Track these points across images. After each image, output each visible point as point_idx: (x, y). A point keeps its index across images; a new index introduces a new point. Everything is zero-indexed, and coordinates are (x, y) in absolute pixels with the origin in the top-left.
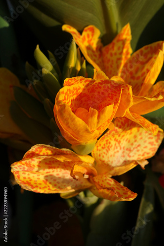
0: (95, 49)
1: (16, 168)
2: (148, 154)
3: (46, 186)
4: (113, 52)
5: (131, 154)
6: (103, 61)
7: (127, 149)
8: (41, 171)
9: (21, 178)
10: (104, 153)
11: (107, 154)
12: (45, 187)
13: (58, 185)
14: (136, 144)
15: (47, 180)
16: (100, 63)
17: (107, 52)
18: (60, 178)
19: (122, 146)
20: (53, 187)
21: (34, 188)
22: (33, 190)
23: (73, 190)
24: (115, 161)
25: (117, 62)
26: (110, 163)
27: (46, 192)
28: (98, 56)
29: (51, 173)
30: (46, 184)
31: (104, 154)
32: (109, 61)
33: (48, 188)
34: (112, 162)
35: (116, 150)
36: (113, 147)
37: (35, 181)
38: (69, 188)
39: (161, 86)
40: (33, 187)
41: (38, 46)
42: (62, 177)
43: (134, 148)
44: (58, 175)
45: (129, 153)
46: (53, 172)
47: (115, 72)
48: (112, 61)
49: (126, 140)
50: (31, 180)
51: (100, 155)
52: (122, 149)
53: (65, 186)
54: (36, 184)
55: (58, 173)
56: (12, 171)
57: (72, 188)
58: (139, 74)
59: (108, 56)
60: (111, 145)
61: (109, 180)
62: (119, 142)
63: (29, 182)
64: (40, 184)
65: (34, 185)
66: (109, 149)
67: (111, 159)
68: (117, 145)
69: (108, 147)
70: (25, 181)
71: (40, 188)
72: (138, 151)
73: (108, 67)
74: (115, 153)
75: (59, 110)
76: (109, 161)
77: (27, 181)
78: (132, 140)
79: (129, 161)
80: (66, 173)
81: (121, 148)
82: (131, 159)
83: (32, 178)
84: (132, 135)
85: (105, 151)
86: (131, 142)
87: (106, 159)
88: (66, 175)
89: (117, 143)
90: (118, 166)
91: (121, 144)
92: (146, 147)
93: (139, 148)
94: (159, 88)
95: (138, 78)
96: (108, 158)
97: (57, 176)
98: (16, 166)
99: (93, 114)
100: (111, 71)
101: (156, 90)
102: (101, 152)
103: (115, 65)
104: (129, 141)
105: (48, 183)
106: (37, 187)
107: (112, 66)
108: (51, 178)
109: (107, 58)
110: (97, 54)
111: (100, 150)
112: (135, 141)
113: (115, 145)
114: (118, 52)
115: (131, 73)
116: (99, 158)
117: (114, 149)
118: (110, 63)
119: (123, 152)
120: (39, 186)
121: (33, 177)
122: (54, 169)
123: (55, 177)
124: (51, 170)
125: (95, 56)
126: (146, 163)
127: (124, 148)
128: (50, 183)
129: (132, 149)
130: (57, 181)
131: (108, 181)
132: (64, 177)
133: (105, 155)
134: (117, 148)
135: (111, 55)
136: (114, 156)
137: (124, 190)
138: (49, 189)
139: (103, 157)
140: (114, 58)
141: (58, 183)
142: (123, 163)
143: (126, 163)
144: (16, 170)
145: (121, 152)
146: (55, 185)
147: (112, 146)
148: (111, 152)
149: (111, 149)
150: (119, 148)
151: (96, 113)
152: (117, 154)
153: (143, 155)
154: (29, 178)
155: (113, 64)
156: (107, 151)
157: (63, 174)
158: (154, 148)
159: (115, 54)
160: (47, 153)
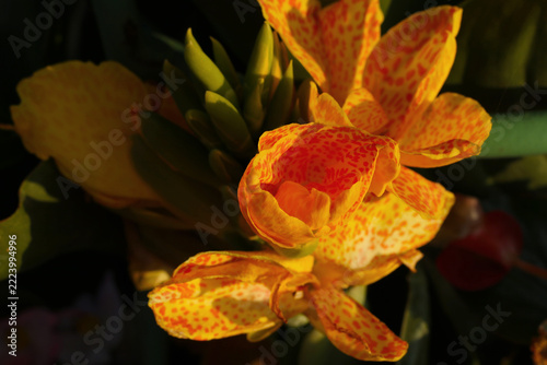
0: (304, 16)
1: (159, 298)
2: (421, 237)
3: (218, 321)
4: (345, 24)
5: (389, 242)
6: (323, 41)
7: (380, 233)
8: (208, 294)
9: (168, 313)
10: (334, 245)
11: (339, 248)
12: (216, 325)
13: (242, 316)
14: (396, 221)
15: (218, 308)
16: (317, 44)
17: (332, 22)
18: (244, 301)
19: (370, 228)
20: (231, 322)
21: (195, 331)
22: (192, 337)
23: (272, 324)
24: (356, 258)
25: (353, 45)
26: (345, 263)
27: (219, 337)
28: (311, 30)
29: (227, 293)
30: (217, 317)
31: (332, 248)
32: (336, 42)
33: (221, 325)
34: (350, 262)
35: (357, 237)
36: (351, 234)
37: (195, 314)
38: (263, 320)
39: (449, 104)
40: (192, 331)
41: (190, 31)
42: (249, 299)
43: (394, 230)
44: (240, 294)
45: (385, 240)
46: (231, 290)
47: (348, 65)
48: (344, 43)
49: (378, 215)
50: (186, 313)
51: (325, 250)
52: (370, 235)
53: (255, 316)
54: (197, 320)
55: (242, 290)
56: (150, 304)
57: (270, 320)
58: (402, 73)
59: (335, 31)
60: (347, 229)
61: (346, 304)
62: (364, 221)
63: (184, 317)
64: (206, 319)
65: (194, 325)
66: (344, 237)
67: (347, 256)
68: (360, 227)
69: (342, 233)
70: (175, 317)
71: (207, 331)
72: (402, 234)
73: (334, 56)
74: (356, 242)
75: (251, 201)
76: (344, 260)
77: (180, 317)
78: (390, 214)
79: (383, 256)
80: (257, 289)
81: (367, 233)
82: (388, 252)
83: (188, 308)
84: (391, 204)
85: (335, 240)
86: (387, 218)
87: (337, 257)
88: (256, 294)
89: (360, 223)
90: (361, 270)
91: (367, 224)
92: (417, 225)
93: (404, 229)
94: (445, 108)
95: (400, 82)
96: (342, 253)
97: (238, 298)
98: (158, 294)
99: (320, 204)
100: (341, 64)
101: (438, 112)
102: (326, 244)
103: (349, 52)
104: (384, 217)
105: (220, 315)
106: (200, 327)
107: (342, 55)
108: (227, 303)
109: (331, 35)
110: (310, 25)
111: (325, 240)
112: (397, 215)
113: (356, 227)
114: (356, 24)
115: (385, 71)
116: (323, 254)
117: (354, 236)
118: (339, 47)
119: (373, 239)
120: (204, 325)
121: (192, 304)
122: (232, 286)
123: (234, 300)
124: (226, 289)
125: (306, 30)
126: (419, 256)
127: (373, 231)
128: (225, 313)
129: (390, 230)
130: (240, 306)
131: (344, 307)
132: (253, 297)
133: (335, 250)
134: (359, 232)
135: (341, 30)
136: (354, 249)
137: (378, 328)
138: (224, 329)
139: (332, 252)
140: (348, 37)
141: (241, 311)
142: (373, 261)
143: (378, 261)
144: (158, 301)
145: (367, 239)
146: (236, 317)
147: (350, 230)
148: (348, 243)
149: (347, 237)
150: (363, 233)
151: (326, 201)
152: (359, 246)
153: (412, 241)
154: (183, 309)
155: (345, 48)
156: (341, 241)
157: (252, 291)
158: (434, 226)
159: (350, 28)
160: (220, 260)
